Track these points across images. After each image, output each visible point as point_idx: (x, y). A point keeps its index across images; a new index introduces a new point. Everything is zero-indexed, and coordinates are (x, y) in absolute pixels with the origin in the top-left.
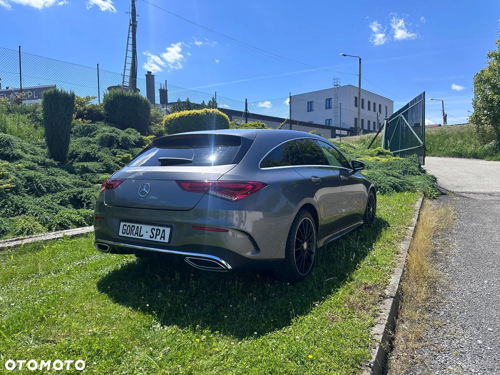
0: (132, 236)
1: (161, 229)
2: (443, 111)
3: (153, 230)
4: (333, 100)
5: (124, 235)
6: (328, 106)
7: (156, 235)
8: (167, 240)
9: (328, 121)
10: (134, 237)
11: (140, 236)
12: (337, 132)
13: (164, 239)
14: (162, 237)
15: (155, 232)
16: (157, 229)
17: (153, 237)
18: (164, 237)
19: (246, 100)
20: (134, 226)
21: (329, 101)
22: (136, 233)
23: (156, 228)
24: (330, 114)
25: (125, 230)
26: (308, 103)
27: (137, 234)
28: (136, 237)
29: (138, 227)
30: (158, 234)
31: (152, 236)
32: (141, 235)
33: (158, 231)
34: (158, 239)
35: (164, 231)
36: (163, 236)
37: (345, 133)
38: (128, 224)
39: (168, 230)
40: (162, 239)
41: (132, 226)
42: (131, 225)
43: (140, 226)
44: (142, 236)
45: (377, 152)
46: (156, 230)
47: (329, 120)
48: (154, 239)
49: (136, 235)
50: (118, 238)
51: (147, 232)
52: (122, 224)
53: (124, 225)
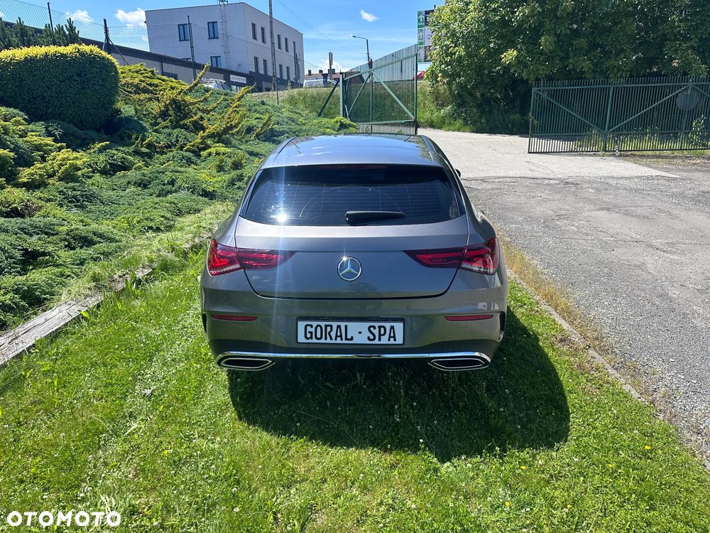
0: (329, 341)
1: (388, 325)
2: (368, 54)
3: (372, 329)
4: (219, 26)
5: (310, 341)
6: (213, 35)
7: (380, 335)
8: (400, 340)
9: (214, 59)
10: (334, 341)
11: (346, 339)
12: (233, 78)
13: (395, 340)
14: (390, 337)
15: (376, 332)
16: (380, 327)
17: (374, 339)
18: (394, 337)
19: (105, 20)
20: (331, 326)
21: (212, 25)
22: (337, 336)
23: (377, 324)
24: (216, 47)
25: (311, 333)
26: (179, 25)
27: (341, 336)
28: (339, 340)
29: (339, 327)
30: (382, 333)
31: (372, 337)
32: (349, 337)
33: (382, 329)
34: (385, 340)
35: (392, 328)
36: (392, 335)
37: (243, 80)
38: (315, 324)
39: (399, 327)
40: (392, 339)
41: (326, 326)
42: (323, 324)
43: (343, 324)
44: (352, 339)
45: (339, 124)
46: (377, 329)
47: (216, 57)
48: (376, 342)
49: (339, 339)
50: (297, 346)
51: (360, 333)
52: (301, 325)
53: (306, 326)
